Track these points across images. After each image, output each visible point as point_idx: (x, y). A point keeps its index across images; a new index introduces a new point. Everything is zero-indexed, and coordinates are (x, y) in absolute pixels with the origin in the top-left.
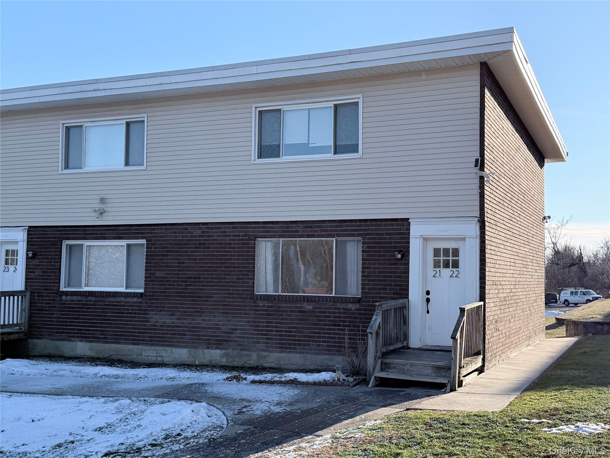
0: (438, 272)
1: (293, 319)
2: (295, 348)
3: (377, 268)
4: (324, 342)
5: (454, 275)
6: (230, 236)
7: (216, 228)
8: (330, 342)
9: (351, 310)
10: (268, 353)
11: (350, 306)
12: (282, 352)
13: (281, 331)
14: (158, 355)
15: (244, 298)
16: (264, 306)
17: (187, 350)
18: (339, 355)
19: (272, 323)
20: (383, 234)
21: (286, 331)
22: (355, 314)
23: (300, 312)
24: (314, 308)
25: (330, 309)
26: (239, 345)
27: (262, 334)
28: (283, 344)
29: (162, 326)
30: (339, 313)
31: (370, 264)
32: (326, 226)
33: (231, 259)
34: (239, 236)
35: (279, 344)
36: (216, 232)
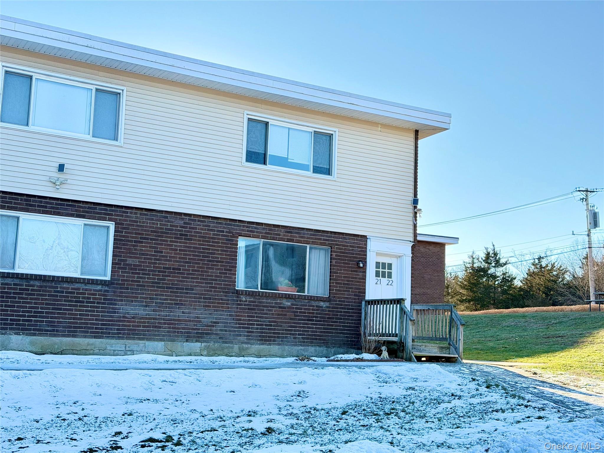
0: (379, 280)
1: (273, 314)
2: (274, 341)
3: (343, 273)
4: (299, 335)
5: (390, 284)
6: (214, 231)
7: (199, 221)
8: (304, 335)
9: (322, 307)
10: (249, 346)
11: (322, 304)
12: (263, 344)
13: (262, 325)
14: (127, 349)
15: (226, 292)
16: (246, 301)
17: (163, 343)
18: (312, 346)
19: (254, 317)
20: (347, 246)
21: (266, 325)
22: (326, 311)
23: (280, 307)
24: (292, 304)
25: (306, 306)
26: (220, 338)
27: (243, 328)
28: (263, 336)
29: (133, 318)
30: (313, 310)
31: (338, 270)
32: (304, 234)
33: (214, 254)
34: (223, 232)
35: (260, 336)
36: (198, 225)
